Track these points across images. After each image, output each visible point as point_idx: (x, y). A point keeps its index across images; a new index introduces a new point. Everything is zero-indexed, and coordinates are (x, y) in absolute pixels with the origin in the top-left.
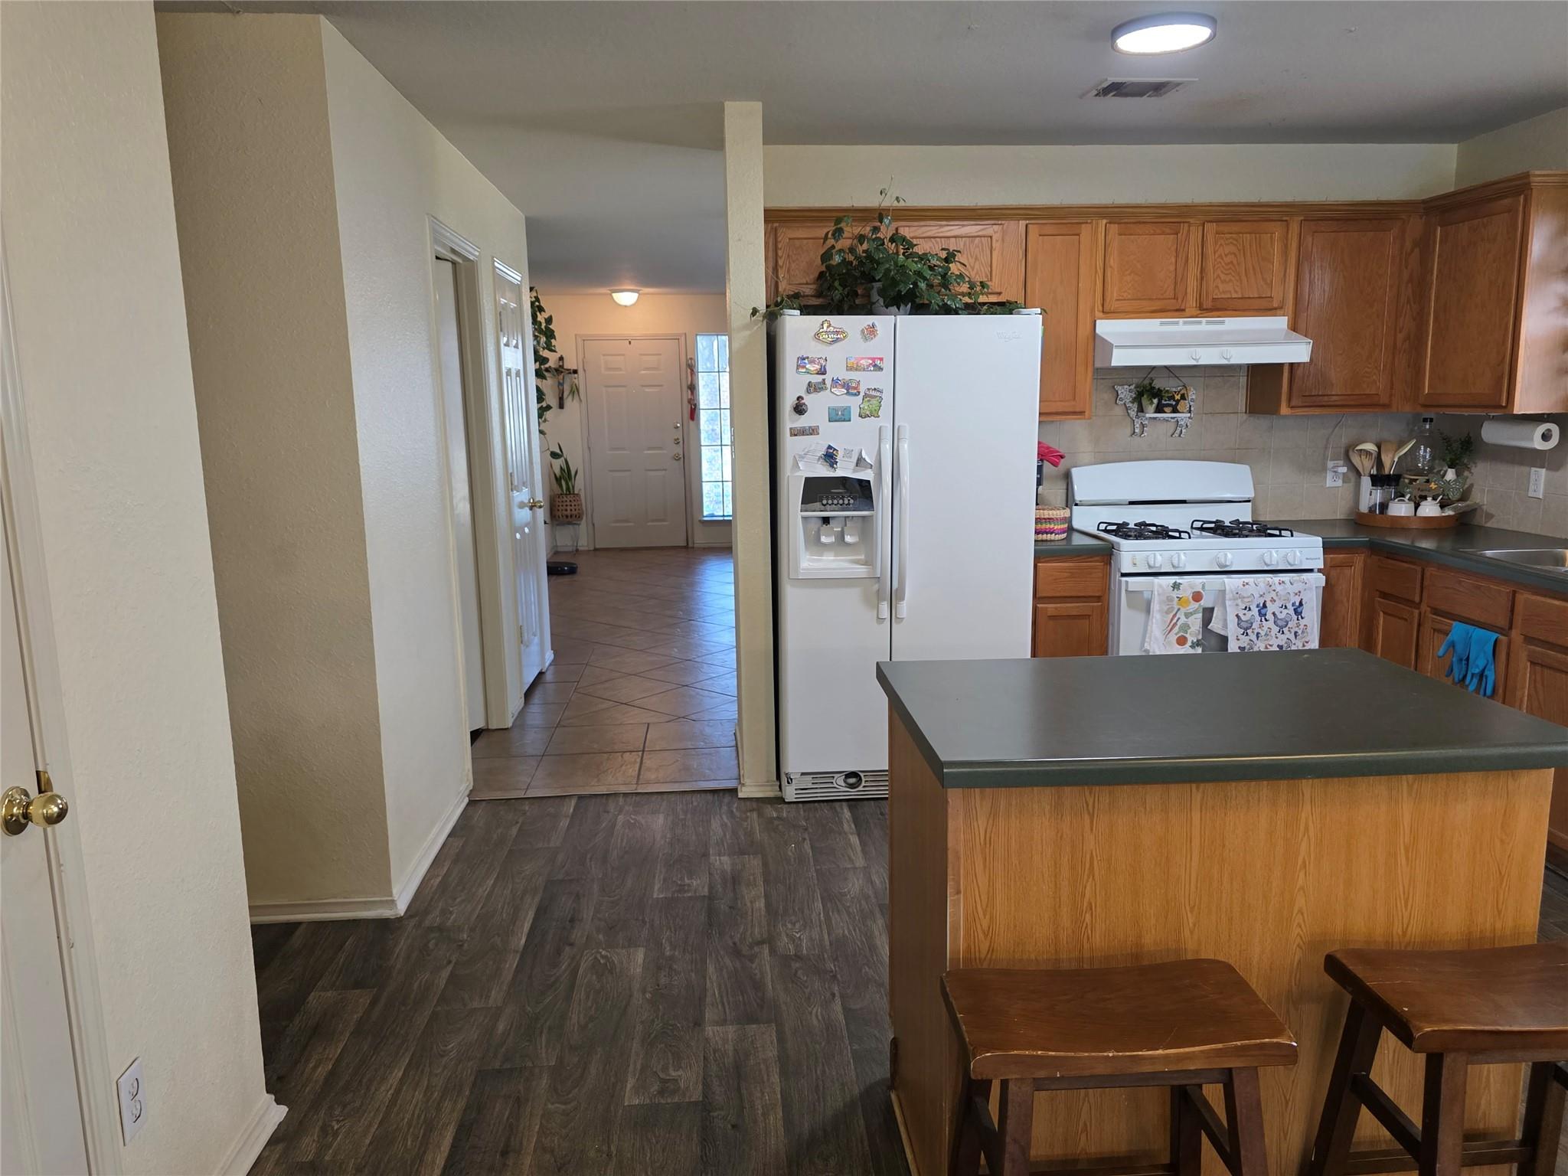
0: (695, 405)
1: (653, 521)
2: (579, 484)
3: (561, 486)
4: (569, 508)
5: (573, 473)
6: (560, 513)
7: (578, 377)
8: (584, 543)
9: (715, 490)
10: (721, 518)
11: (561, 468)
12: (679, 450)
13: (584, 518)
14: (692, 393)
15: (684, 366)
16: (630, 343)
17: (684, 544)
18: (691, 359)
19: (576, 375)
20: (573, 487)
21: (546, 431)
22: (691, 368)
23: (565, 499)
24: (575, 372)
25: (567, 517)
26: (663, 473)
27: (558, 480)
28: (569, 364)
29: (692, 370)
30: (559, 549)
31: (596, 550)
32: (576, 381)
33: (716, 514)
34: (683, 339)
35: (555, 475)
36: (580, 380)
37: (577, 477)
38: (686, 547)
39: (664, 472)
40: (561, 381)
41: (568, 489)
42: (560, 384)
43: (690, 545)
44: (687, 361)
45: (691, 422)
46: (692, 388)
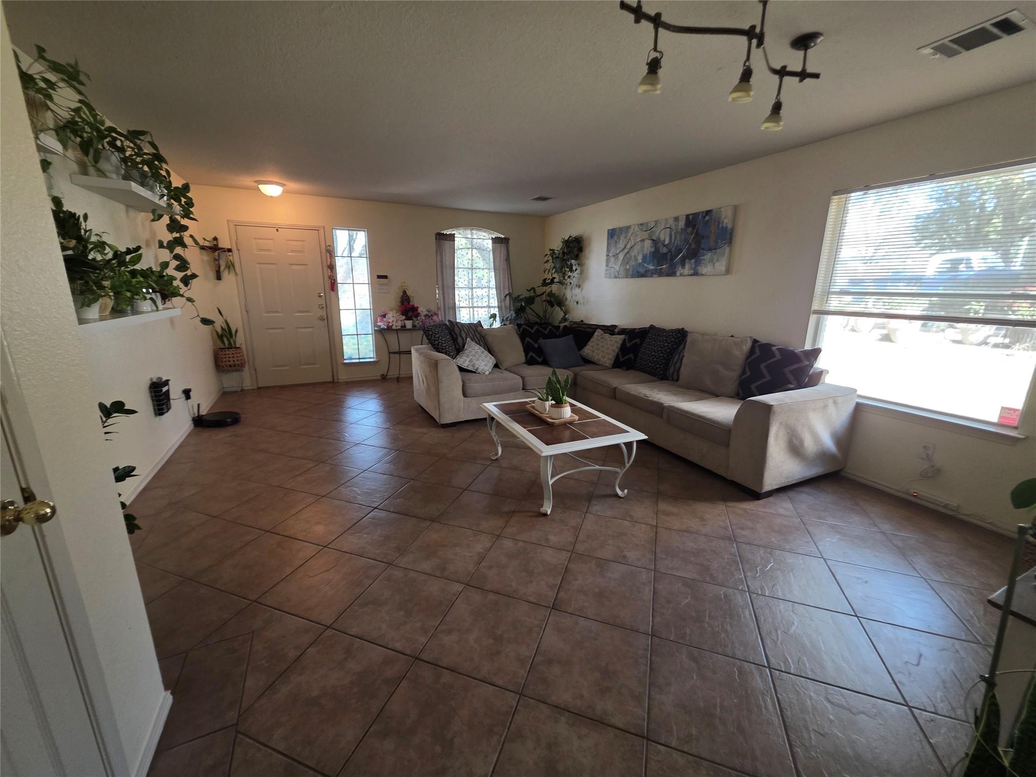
0: (334, 280)
1: (305, 364)
2: (240, 340)
3: (223, 342)
4: (231, 359)
5: (233, 332)
6: (223, 364)
7: (232, 255)
8: (248, 384)
9: (352, 341)
10: (357, 361)
11: (222, 328)
12: (323, 313)
13: (247, 364)
14: (332, 271)
15: (324, 251)
16: (277, 230)
17: (330, 380)
18: (329, 246)
19: (230, 253)
20: (235, 344)
21: (194, 298)
22: (330, 252)
23: (228, 352)
24: (230, 250)
25: (230, 366)
26: (310, 330)
27: (221, 337)
28: (224, 243)
29: (331, 255)
30: (226, 390)
31: (259, 388)
32: (231, 258)
33: (353, 357)
34: (322, 231)
35: (217, 332)
36: (235, 257)
37: (237, 334)
38: (333, 382)
39: (312, 329)
40: (217, 258)
41: (230, 343)
42: (216, 260)
43: (336, 381)
44: (326, 247)
45: (332, 292)
46: (332, 267)
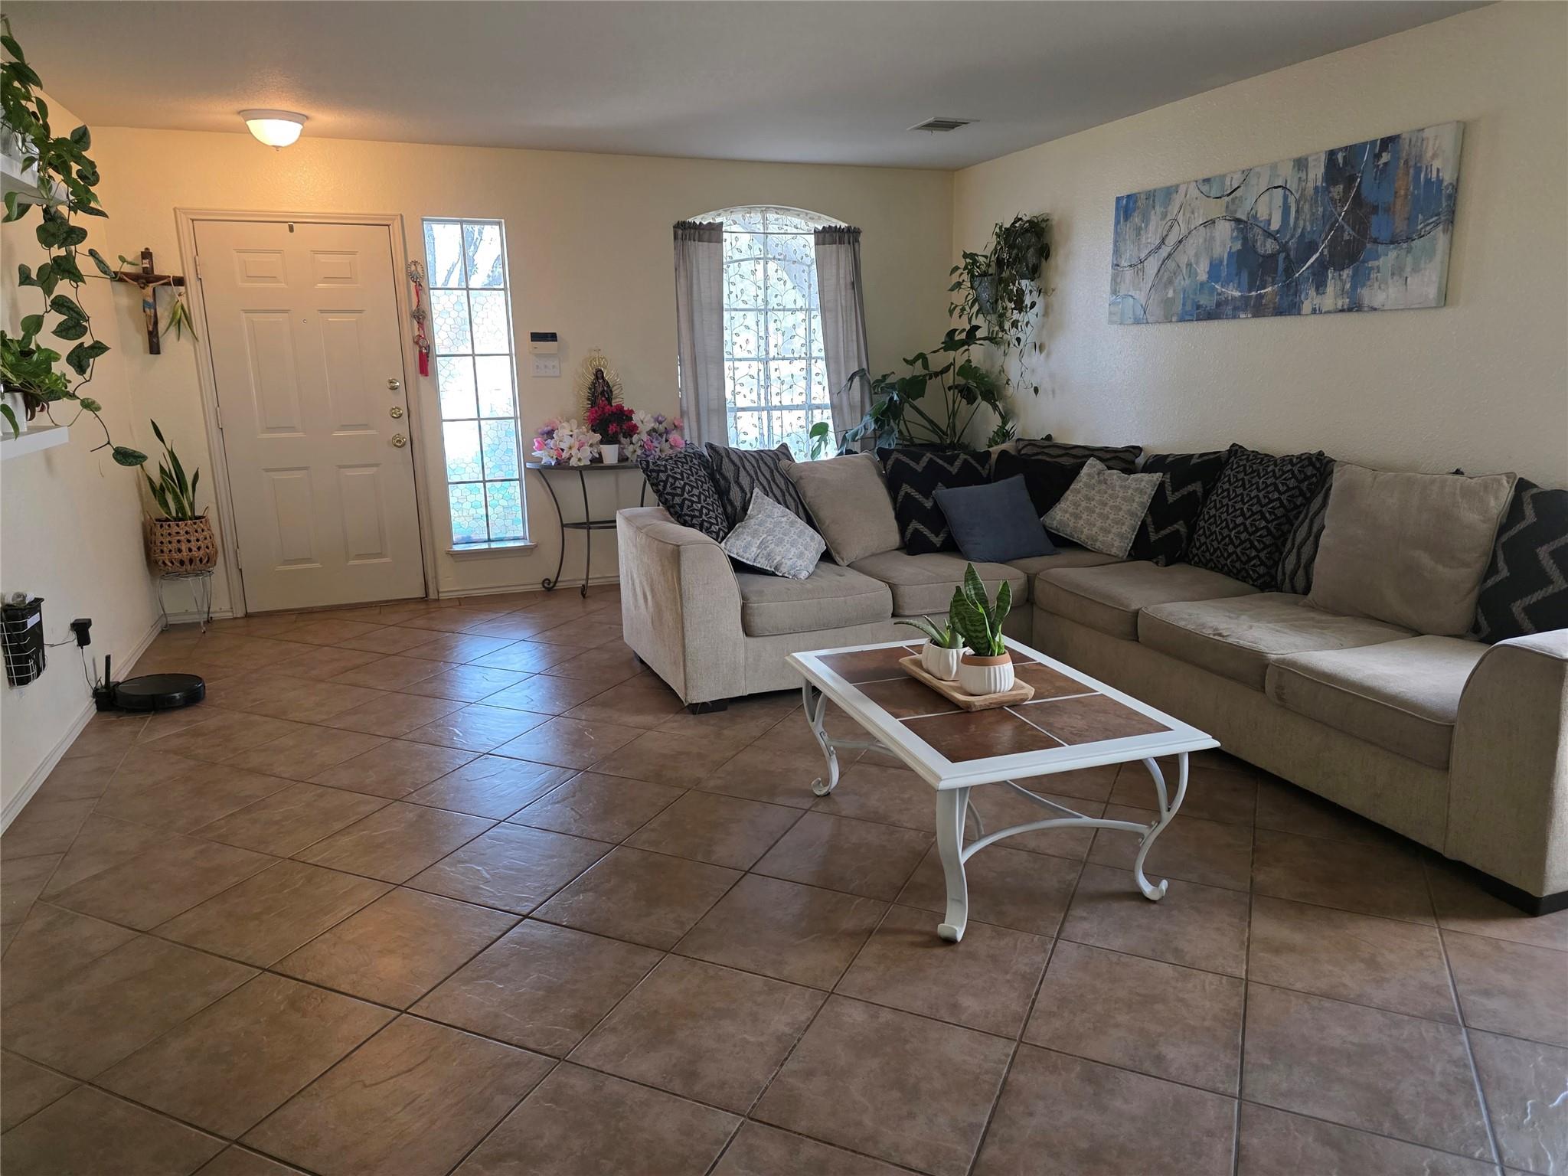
0: (428, 347)
1: (359, 557)
2: (204, 499)
3: (164, 504)
4: (184, 547)
5: (189, 480)
6: (166, 557)
7: (187, 292)
8: (222, 607)
9: (471, 498)
10: (485, 546)
11: (162, 469)
12: (401, 429)
13: (220, 560)
14: (421, 324)
15: (402, 276)
16: (291, 229)
17: (421, 594)
18: (415, 263)
19: (182, 289)
20: (192, 505)
21: (99, 401)
22: (417, 280)
23: (175, 529)
24: (180, 281)
25: (182, 563)
26: (372, 470)
27: (159, 492)
28: (166, 266)
29: (419, 286)
30: (172, 620)
31: (248, 616)
32: (183, 299)
33: (475, 537)
34: (397, 225)
35: (150, 479)
36: (191, 297)
37: (198, 485)
38: (425, 599)
39: (375, 469)
40: (150, 300)
41: (180, 508)
42: (149, 306)
43: (432, 595)
44: (408, 266)
45: (422, 378)
46: (421, 316)
